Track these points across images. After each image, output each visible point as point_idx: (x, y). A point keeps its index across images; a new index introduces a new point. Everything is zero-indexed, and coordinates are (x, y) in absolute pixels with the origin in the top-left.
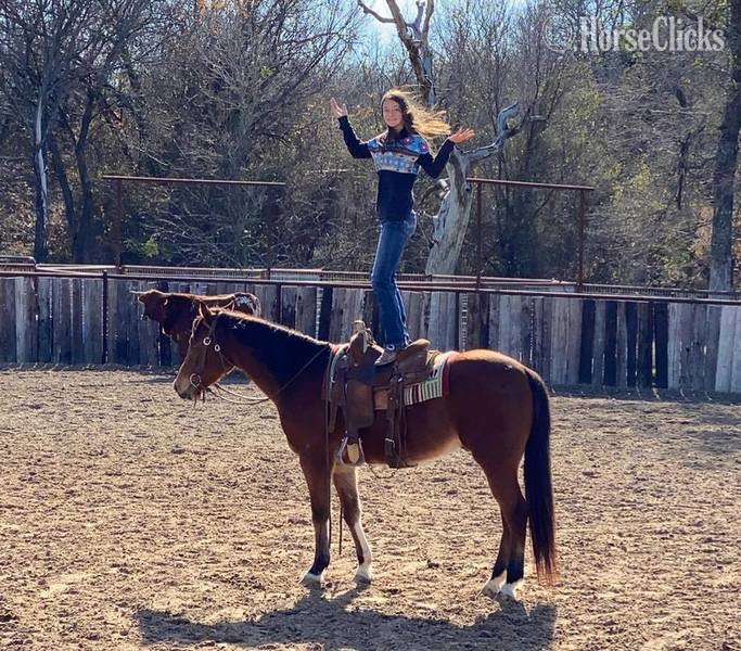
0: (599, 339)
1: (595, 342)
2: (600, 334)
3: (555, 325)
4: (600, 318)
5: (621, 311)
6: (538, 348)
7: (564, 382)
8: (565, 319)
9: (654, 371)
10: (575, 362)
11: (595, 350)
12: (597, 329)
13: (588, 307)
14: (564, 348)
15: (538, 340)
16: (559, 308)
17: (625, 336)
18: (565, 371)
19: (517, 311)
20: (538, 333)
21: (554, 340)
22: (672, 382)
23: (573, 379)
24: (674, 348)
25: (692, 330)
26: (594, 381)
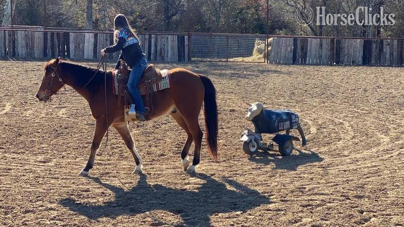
0: (49, 44)
2: (49, 42)
3: (35, 40)
4: (49, 37)
5: (55, 35)
6: (30, 47)
7: (39, 57)
8: (38, 38)
9: (66, 54)
10: (42, 51)
11: (48, 47)
12: (48, 40)
13: (45, 34)
14: (38, 47)
15: (30, 44)
16: (37, 35)
17: (57, 43)
18: (39, 54)
19: (23, 36)
20: (30, 42)
21: (35, 44)
22: (71, 56)
23: (42, 56)
24: (72, 46)
25: (77, 40)
26: (48, 57)
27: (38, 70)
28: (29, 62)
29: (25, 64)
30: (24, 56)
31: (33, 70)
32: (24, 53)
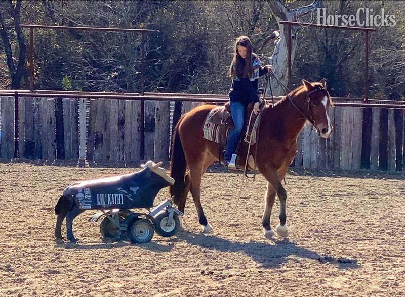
0: (375, 136)
1: (373, 139)
2: (376, 133)
3: (343, 126)
4: (376, 120)
5: (391, 116)
7: (350, 168)
8: (350, 122)
10: (358, 152)
12: (374, 129)
13: (367, 112)
14: (350, 144)
16: (346, 114)
18: (351, 161)
21: (343, 137)
23: (357, 166)
26: (372, 167)
27: (350, 195)
28: (327, 178)
29: (317, 183)
30: (314, 166)
31: (337, 195)
32: (315, 158)
